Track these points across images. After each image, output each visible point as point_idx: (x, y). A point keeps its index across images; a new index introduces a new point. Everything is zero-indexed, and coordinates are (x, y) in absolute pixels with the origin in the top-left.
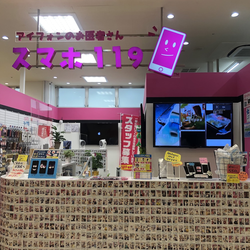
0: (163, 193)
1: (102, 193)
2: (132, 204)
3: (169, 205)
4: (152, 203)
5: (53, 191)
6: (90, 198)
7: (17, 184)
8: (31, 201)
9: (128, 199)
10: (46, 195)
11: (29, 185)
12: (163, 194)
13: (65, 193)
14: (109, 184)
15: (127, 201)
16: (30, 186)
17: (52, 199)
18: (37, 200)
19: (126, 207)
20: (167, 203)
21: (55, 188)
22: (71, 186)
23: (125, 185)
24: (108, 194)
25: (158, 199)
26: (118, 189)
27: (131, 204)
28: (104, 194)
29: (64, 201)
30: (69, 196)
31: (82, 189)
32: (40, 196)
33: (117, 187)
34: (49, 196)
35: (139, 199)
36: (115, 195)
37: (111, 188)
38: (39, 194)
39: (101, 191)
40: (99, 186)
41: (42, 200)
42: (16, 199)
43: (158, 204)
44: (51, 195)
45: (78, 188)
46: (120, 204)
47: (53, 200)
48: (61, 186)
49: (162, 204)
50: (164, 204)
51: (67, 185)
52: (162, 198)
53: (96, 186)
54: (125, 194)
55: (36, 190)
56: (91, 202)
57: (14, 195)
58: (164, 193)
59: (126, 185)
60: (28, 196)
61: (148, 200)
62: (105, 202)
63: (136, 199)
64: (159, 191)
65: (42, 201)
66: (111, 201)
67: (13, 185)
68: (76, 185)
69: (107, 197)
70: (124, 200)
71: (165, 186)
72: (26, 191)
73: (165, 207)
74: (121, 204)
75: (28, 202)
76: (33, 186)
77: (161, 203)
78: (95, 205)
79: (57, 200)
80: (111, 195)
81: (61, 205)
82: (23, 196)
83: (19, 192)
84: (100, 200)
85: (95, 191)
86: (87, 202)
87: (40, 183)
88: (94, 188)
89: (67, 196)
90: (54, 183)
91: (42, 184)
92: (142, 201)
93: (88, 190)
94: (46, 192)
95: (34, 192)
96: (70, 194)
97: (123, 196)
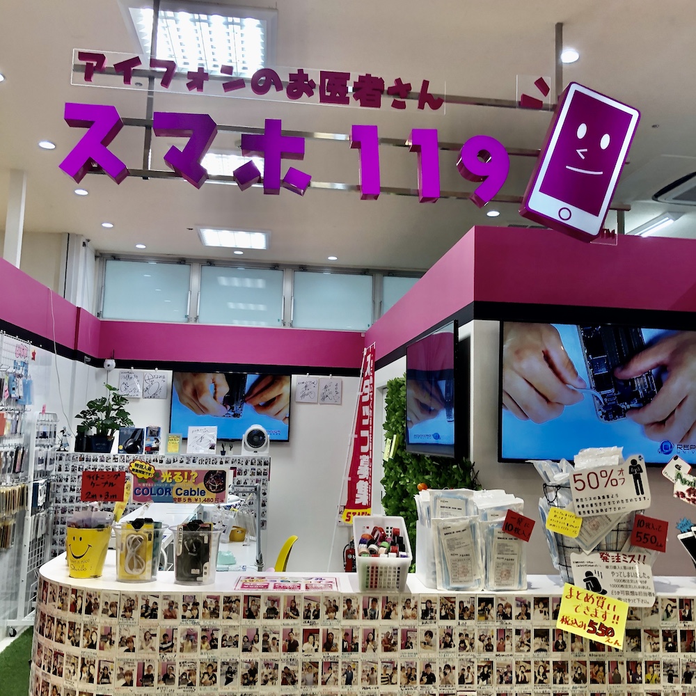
0: (665, 639)
1: (457, 641)
2: (561, 682)
3: (686, 683)
4: (631, 677)
5: (272, 636)
6: (411, 660)
7: (129, 609)
8: (184, 677)
9: (548, 662)
10: (245, 650)
11: (180, 612)
12: (665, 643)
13: (316, 643)
14: (480, 608)
15: (546, 671)
16: (184, 617)
17: (267, 665)
18: (210, 671)
19: (541, 691)
20: (681, 677)
21: (279, 624)
22: (339, 614)
23: (538, 611)
24: (477, 643)
25: (652, 660)
26: (514, 624)
27: (558, 681)
28: (462, 645)
29: (316, 674)
30: (331, 654)
31: (382, 626)
32: (222, 654)
33: (511, 618)
34: (257, 656)
35: (584, 663)
36: (501, 648)
37: (490, 623)
38: (215, 647)
39: (451, 636)
40: (443, 614)
41: (228, 672)
42: (122, 669)
43: (650, 679)
44: (265, 650)
45: (370, 624)
46: (520, 680)
47: (269, 670)
48: (301, 614)
49: (664, 679)
50: (670, 680)
51: (327, 613)
52: (664, 656)
53: (433, 614)
54: (536, 642)
55: (205, 634)
56: (415, 676)
57: (114, 655)
58: (670, 640)
59: (541, 612)
60: (176, 657)
61: (615, 665)
62: (466, 673)
63: (575, 662)
64: (652, 633)
65: (228, 675)
66: (486, 669)
67: (110, 613)
68: (361, 612)
69: (474, 657)
70: (533, 667)
71: (672, 615)
72: (165, 636)
73: (675, 689)
74: (524, 681)
75: (172, 680)
76: (193, 617)
77: (662, 675)
78: (430, 686)
79: (287, 671)
80: (489, 648)
81: (302, 690)
82: (151, 657)
83: (137, 643)
84: (447, 667)
85: (429, 634)
86: (399, 676)
87: (221, 605)
88: (425, 621)
89: (326, 654)
90: (278, 606)
91: (230, 609)
92: (597, 667)
93: (403, 630)
94: (246, 639)
95: (199, 640)
96: (336, 645)
97: (529, 651)
